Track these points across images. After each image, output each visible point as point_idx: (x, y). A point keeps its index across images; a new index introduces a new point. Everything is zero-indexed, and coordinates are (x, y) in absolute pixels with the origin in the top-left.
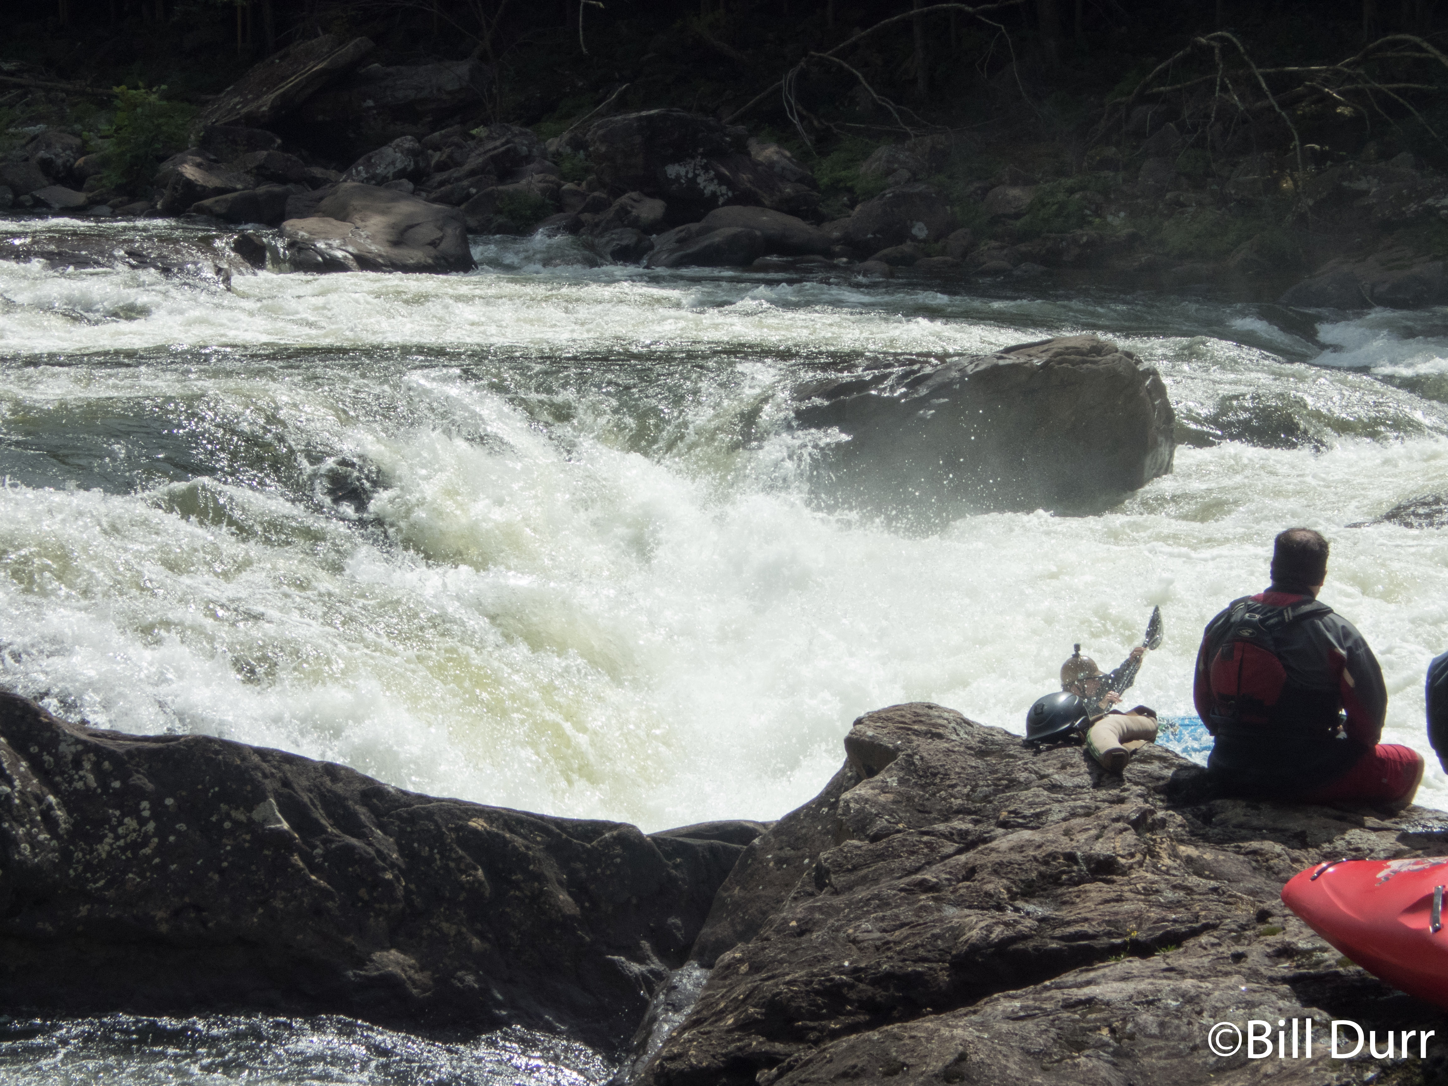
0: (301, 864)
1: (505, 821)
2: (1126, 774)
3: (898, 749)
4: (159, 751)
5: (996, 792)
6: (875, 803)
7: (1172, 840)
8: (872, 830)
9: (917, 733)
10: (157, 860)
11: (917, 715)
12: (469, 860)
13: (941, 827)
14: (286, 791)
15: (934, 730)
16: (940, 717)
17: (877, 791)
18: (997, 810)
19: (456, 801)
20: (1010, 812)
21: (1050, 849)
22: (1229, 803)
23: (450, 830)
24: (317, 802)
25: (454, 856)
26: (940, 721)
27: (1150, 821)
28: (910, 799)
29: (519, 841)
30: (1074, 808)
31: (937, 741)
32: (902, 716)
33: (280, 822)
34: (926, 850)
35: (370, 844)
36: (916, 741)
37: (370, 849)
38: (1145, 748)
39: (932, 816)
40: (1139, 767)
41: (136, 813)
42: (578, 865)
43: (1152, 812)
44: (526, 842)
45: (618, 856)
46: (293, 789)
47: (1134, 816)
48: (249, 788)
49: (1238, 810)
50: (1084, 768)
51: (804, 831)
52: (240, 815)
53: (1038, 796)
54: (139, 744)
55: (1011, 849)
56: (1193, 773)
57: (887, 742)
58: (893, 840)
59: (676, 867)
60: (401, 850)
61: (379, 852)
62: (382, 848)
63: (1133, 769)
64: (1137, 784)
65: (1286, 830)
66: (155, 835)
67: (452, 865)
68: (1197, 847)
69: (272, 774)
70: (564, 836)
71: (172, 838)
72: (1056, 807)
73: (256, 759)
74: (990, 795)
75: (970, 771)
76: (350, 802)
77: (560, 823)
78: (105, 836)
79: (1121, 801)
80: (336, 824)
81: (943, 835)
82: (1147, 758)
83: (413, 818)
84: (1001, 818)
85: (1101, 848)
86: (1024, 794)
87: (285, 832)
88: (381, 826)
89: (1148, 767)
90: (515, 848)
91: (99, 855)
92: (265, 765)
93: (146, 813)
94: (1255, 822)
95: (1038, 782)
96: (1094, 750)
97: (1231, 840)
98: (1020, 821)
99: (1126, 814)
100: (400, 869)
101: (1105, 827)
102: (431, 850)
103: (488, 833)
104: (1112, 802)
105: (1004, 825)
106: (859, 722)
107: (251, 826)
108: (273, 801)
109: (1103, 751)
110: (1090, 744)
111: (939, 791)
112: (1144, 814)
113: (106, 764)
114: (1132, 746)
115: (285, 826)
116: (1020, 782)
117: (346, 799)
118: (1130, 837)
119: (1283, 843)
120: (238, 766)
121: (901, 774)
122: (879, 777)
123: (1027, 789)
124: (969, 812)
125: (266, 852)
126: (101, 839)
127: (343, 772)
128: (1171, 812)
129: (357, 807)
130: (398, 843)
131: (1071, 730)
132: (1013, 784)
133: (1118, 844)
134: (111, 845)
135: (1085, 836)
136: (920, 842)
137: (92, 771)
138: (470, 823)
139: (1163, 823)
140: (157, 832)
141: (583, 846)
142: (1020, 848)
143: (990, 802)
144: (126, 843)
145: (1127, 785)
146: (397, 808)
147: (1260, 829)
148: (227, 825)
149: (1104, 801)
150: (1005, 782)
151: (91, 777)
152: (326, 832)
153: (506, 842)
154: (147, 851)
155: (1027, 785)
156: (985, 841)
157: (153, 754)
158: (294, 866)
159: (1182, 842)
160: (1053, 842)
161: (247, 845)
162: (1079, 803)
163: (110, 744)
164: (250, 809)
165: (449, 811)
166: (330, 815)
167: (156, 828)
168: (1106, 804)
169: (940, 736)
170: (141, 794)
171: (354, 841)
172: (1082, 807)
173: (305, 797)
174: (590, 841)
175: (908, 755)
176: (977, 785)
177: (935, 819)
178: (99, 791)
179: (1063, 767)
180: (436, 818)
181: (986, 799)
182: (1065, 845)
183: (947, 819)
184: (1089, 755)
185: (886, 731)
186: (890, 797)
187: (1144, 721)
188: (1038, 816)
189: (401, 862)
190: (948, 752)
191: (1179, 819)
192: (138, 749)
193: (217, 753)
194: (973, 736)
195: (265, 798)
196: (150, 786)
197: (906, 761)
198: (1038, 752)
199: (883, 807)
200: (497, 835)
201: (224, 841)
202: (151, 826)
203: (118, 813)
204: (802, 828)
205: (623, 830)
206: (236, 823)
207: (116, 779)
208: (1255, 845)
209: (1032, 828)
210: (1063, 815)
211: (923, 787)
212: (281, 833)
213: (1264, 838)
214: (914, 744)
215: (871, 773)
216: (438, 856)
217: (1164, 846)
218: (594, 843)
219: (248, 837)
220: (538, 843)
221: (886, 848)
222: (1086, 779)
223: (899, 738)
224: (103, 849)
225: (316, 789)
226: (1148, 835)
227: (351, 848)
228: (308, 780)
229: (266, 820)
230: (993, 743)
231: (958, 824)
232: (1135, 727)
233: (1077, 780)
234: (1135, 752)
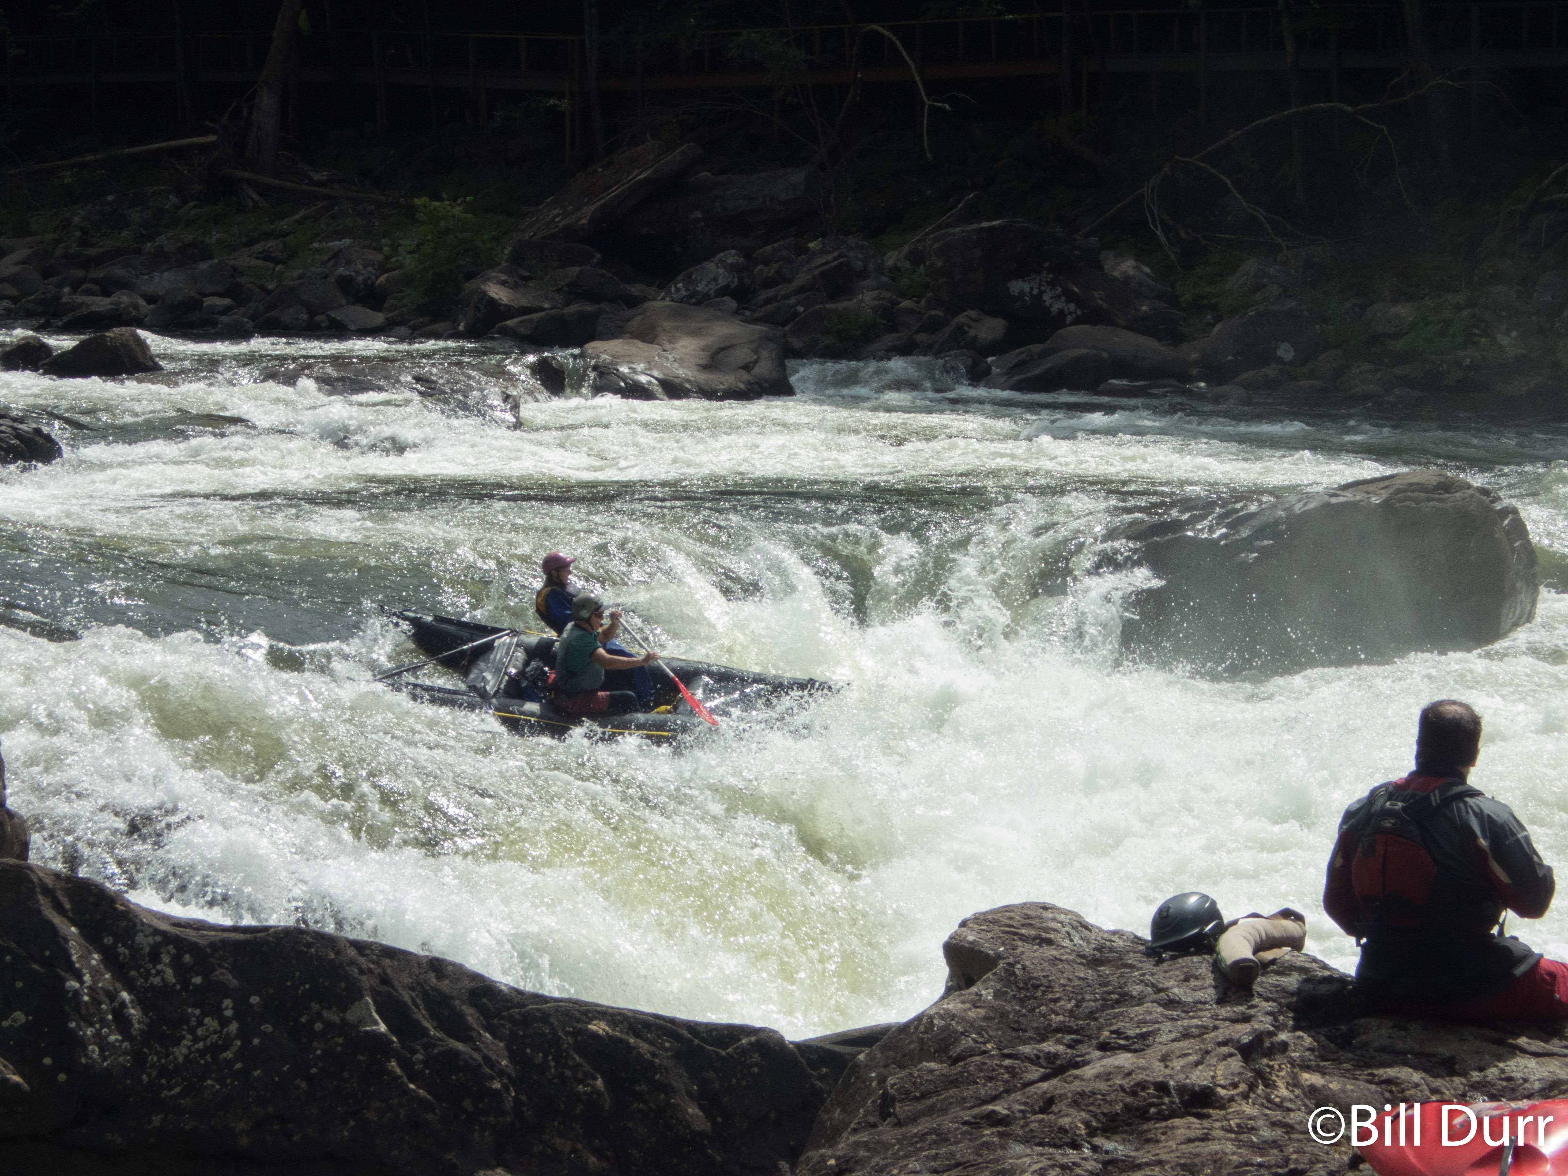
0: (398, 1071)
1: (630, 1024)
2: (1256, 988)
3: (999, 956)
4: (246, 942)
5: (1104, 1007)
6: (962, 1019)
7: (1293, 1066)
8: (955, 1051)
9: (1024, 938)
10: (239, 1066)
11: (1028, 917)
12: (587, 1068)
13: (1026, 1049)
14: (384, 988)
15: (1044, 935)
16: (1054, 919)
17: (968, 1005)
18: (1100, 1029)
19: (576, 1002)
20: (1112, 1032)
21: (1140, 1077)
22: (1373, 1022)
23: (567, 1034)
24: (419, 1002)
25: (570, 1063)
26: (1053, 925)
27: (1267, 1044)
28: (1004, 1015)
29: (644, 1047)
30: (1186, 1028)
31: (1045, 947)
32: (1011, 918)
33: (377, 1023)
34: (1006, 1076)
35: (477, 1049)
36: (1022, 947)
37: (476, 1056)
38: (1287, 957)
39: (1028, 1034)
40: (1273, 979)
41: (217, 1012)
42: (711, 1075)
43: (1271, 1034)
44: (652, 1049)
45: (756, 1065)
46: (393, 987)
47: (1246, 1040)
48: (343, 985)
49: (1383, 1031)
50: (1210, 980)
51: (912, 1046)
52: (333, 1016)
53: (1150, 1013)
54: (226, 935)
55: (1097, 1076)
56: (1335, 987)
57: (988, 948)
58: (969, 1064)
59: (821, 1078)
60: (512, 1057)
61: (487, 1059)
62: (490, 1054)
63: (1264, 982)
64: (1267, 999)
65: (1434, 1055)
66: (236, 1038)
67: (568, 1073)
68: (1323, 1074)
69: (370, 970)
70: (696, 1041)
71: (256, 1041)
72: (1167, 1026)
73: (352, 952)
74: (1097, 1010)
75: (1077, 982)
76: (457, 1002)
77: (692, 1027)
78: (183, 1037)
79: (1246, 1019)
80: (440, 1027)
81: (1028, 1059)
82: (1286, 969)
83: (527, 1020)
84: (1101, 1039)
85: (1199, 1078)
86: (1136, 1011)
87: (382, 1034)
88: (491, 1029)
89: (1284, 980)
90: (639, 1055)
91: (176, 1058)
92: (362, 960)
93: (229, 1013)
94: (1400, 1046)
95: (1154, 997)
96: (1221, 960)
97: (1368, 1066)
98: (1122, 1042)
99: (1236, 1036)
100: (509, 1077)
101: (1207, 1052)
102: (545, 1056)
103: (610, 1037)
104: (1234, 1021)
105: (1104, 1047)
106: (963, 924)
107: (344, 1027)
108: (369, 1000)
109: (1229, 961)
110: (1218, 953)
111: (1040, 1006)
112: (1259, 1037)
113: (187, 958)
114: (1268, 955)
115: (383, 1028)
116: (1132, 997)
117: (453, 998)
118: (1236, 1063)
119: (1425, 1071)
120: (332, 961)
121: (998, 986)
122: (974, 989)
123: (1139, 1005)
124: (1070, 1031)
125: (361, 1058)
126: (178, 1042)
127: (450, 968)
128: (1300, 1033)
129: (464, 1007)
130: (508, 1048)
131: (1200, 936)
132: (1125, 998)
133: (1219, 1073)
134: (189, 1048)
135: (1182, 1062)
136: (1001, 1066)
137: (171, 965)
138: (590, 1026)
139: (1284, 1046)
140: (242, 1034)
141: (717, 1053)
142: (1106, 1076)
143: (1096, 1019)
144: (205, 1046)
145: (1256, 1000)
146: (509, 1008)
147: (1404, 1054)
148: (318, 1026)
149: (1225, 1019)
150: (1115, 996)
151: (169, 972)
152: (428, 1035)
153: (629, 1048)
154: (229, 1055)
155: (1140, 1000)
156: (1077, 1066)
157: (238, 946)
158: (390, 1073)
159: (1307, 1068)
160: (1144, 1069)
161: (339, 1049)
162: (1196, 1022)
163: (191, 935)
164: (344, 1009)
165: (567, 1013)
166: (434, 1016)
167: (238, 1029)
168: (1227, 1023)
169: (1049, 942)
170: (224, 991)
171: (460, 1046)
172: (1197, 1027)
173: (406, 996)
174: (725, 1046)
175: (1009, 964)
176: (1083, 1000)
177: (1031, 1038)
178: (178, 987)
179: (1187, 979)
180: (552, 1020)
181: (1091, 1015)
182: (1158, 1072)
183: (1044, 1039)
184: (1217, 967)
185: (989, 935)
186: (982, 1012)
187: (1290, 925)
188: (1143, 1036)
189: (511, 1070)
190: (1056, 960)
191: (1308, 1041)
192: (224, 942)
193: (309, 945)
194: (1089, 942)
195: (361, 997)
196: (234, 983)
197: (1006, 971)
198: (1161, 961)
199: (972, 1024)
200: (620, 1040)
201: (315, 1044)
202: (234, 1027)
203: (197, 1012)
204: (911, 1042)
205: (763, 1035)
206: (329, 1024)
207: (197, 975)
208: (1391, 1072)
209: (1135, 1051)
210: (1173, 1035)
211: (1022, 1001)
212: (377, 1037)
213: (1406, 1064)
214: (1018, 951)
215: (970, 982)
216: (552, 1064)
217: (1283, 1073)
218: (730, 1050)
219: (340, 1040)
220: (666, 1050)
221: (962, 1072)
222: (1209, 994)
223: (1003, 944)
224: (180, 1052)
225: (419, 987)
226: (1265, 1061)
227: (456, 1053)
228: (410, 976)
229: (361, 1022)
230: (1111, 950)
231: (1049, 1047)
232: (1276, 933)
233: (1200, 995)
234: (1273, 962)
